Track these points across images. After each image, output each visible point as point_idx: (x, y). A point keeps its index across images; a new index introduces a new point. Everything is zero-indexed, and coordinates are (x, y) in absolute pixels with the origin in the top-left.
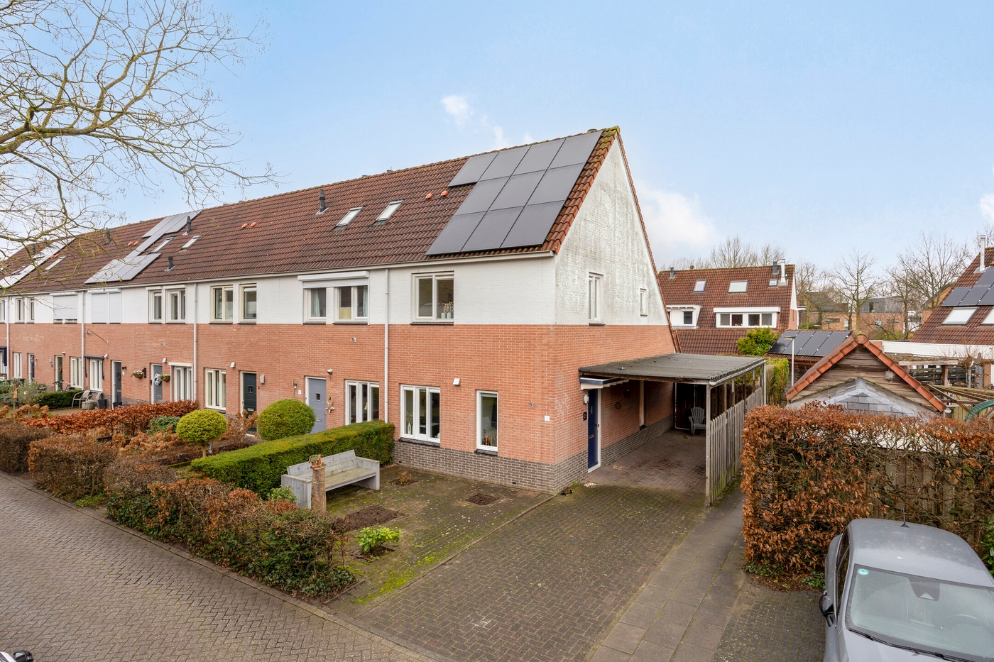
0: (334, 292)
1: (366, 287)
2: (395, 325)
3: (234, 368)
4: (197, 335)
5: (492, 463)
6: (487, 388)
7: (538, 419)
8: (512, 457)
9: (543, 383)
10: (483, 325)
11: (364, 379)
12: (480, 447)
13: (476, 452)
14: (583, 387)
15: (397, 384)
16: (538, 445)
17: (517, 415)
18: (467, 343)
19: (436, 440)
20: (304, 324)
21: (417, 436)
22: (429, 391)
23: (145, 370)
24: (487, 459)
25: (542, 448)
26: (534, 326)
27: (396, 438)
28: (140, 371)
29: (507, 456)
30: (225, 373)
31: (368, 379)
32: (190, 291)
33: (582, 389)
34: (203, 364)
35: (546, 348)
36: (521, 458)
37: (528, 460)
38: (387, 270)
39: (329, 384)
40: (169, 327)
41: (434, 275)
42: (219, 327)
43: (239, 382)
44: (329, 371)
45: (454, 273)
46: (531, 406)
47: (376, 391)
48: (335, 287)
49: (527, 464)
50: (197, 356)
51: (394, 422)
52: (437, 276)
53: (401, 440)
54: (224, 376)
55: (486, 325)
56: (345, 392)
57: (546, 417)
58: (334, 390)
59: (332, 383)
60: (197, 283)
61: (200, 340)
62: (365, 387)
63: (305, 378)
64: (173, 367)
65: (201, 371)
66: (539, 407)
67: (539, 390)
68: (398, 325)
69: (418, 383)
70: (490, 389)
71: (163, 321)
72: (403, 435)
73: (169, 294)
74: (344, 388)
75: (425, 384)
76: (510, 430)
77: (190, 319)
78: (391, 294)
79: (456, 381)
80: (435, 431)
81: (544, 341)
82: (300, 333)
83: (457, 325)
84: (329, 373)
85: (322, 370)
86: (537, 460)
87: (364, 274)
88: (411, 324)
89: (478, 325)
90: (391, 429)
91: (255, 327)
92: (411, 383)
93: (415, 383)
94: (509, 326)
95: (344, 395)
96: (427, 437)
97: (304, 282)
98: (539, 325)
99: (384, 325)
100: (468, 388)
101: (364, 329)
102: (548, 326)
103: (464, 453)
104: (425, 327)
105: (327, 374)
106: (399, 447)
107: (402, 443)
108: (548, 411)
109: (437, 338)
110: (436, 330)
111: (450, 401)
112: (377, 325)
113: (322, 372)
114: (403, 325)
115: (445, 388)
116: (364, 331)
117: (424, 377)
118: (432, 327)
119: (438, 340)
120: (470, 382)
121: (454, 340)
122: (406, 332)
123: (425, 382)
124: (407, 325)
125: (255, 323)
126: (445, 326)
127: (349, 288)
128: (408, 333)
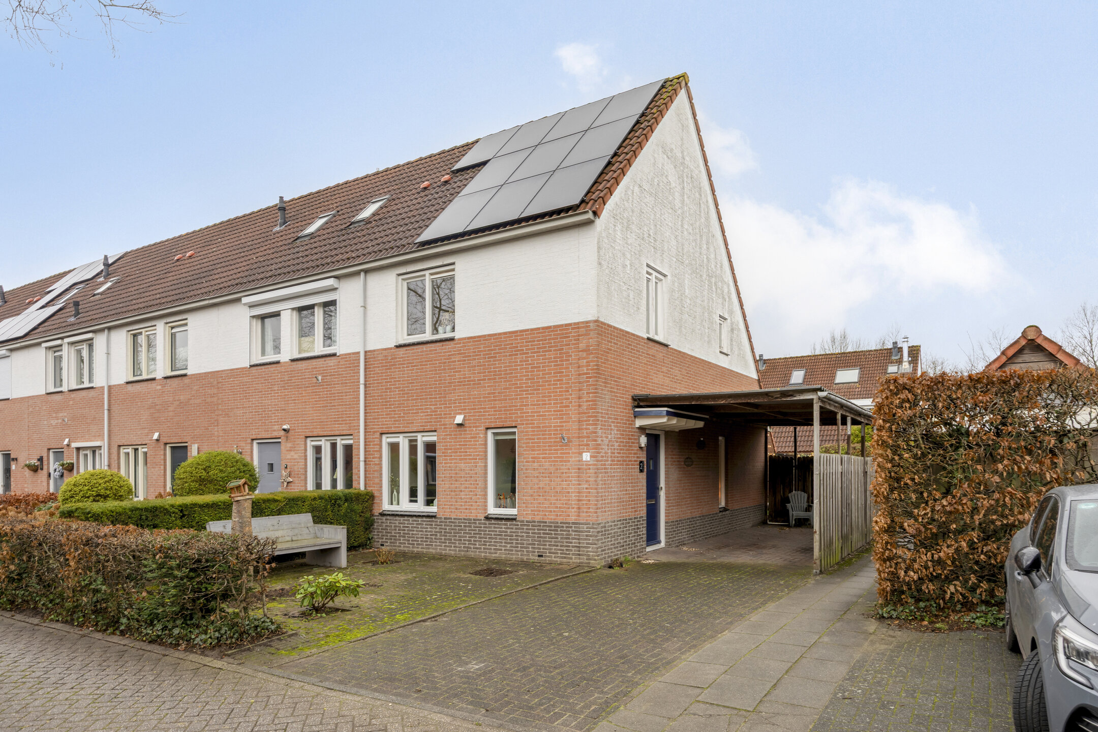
0: (291, 315)
1: (333, 303)
2: (374, 351)
3: (157, 440)
4: (109, 401)
5: (509, 531)
6: (501, 424)
7: (574, 459)
8: (537, 519)
9: (579, 406)
10: (495, 335)
11: (332, 433)
12: (492, 510)
13: (487, 518)
14: (639, 423)
15: (377, 435)
16: (574, 496)
17: (544, 458)
18: (474, 363)
19: (433, 509)
20: (251, 366)
21: (405, 505)
22: (421, 439)
23: (41, 459)
24: (503, 526)
25: (579, 500)
26: (567, 325)
27: (376, 512)
28: (34, 461)
29: (530, 518)
30: (146, 450)
31: (337, 433)
32: (100, 341)
33: (637, 426)
34: (117, 440)
35: (584, 354)
36: (551, 517)
37: (559, 520)
38: (362, 274)
39: (285, 446)
40: (73, 395)
41: (427, 273)
42: (138, 387)
43: (165, 460)
44: (285, 427)
45: (457, 267)
46: (564, 442)
47: (348, 449)
48: (293, 309)
49: (558, 527)
50: (109, 431)
51: (372, 489)
52: (431, 274)
53: (382, 514)
54: (145, 453)
55: (500, 334)
56: (306, 456)
57: (584, 454)
58: (292, 453)
59: (289, 445)
60: (110, 329)
61: (113, 408)
62: (334, 446)
63: (252, 444)
64: (78, 449)
65: (114, 450)
66: (575, 442)
67: (574, 417)
68: (378, 350)
69: (406, 430)
70: (506, 426)
71: (64, 388)
72: (386, 506)
73: (73, 349)
74: (306, 450)
75: (415, 429)
76: (536, 480)
77: (100, 381)
78: (368, 307)
79: (459, 419)
80: (431, 495)
81: (582, 346)
82: (245, 379)
83: (460, 339)
84: (284, 430)
85: (276, 427)
86: (572, 519)
87: (331, 282)
88: (397, 347)
89: (489, 335)
90: (369, 499)
91: (186, 380)
92: (397, 430)
93: (402, 429)
94: (532, 330)
95: (306, 459)
96: (420, 507)
97: (252, 306)
98: (575, 324)
99: (358, 353)
100: (476, 427)
101: (331, 362)
102: (587, 322)
103: (470, 522)
104: (415, 347)
105: (282, 433)
106: (380, 524)
107: (384, 518)
108: (588, 445)
109: (432, 361)
110: (430, 351)
111: (451, 449)
112: (349, 354)
113: (275, 431)
114: (385, 349)
115: (443, 432)
116: (332, 364)
117: (415, 420)
118: (424, 347)
119: (433, 364)
120: (477, 420)
121: (455, 361)
122: (390, 358)
123: (416, 426)
124: (391, 349)
125: (185, 375)
126: (444, 343)
127: (311, 307)
128: (392, 359)
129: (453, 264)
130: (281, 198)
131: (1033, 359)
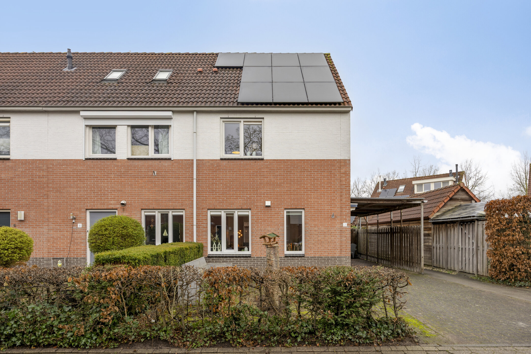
0: (127, 130)
1: (168, 127)
2: (203, 160)
5: (299, 262)
6: (295, 207)
7: (338, 226)
8: (317, 255)
9: (341, 200)
10: (291, 160)
11: (167, 208)
12: (287, 253)
13: (286, 257)
15: (205, 210)
16: (338, 244)
17: (320, 225)
18: (277, 174)
19: (245, 252)
20: (86, 159)
21: (225, 252)
22: (237, 214)
24: (296, 260)
25: (341, 246)
26: (334, 160)
27: (205, 255)
29: (313, 255)
31: (171, 207)
35: (344, 175)
36: (325, 255)
37: (330, 256)
38: (195, 113)
39: (121, 214)
41: (242, 120)
44: (123, 202)
45: (265, 120)
46: (333, 217)
48: (128, 126)
49: (329, 259)
51: (201, 241)
52: (244, 122)
57: (344, 223)
62: (166, 215)
63: (86, 212)
66: (339, 217)
67: (338, 205)
68: (205, 160)
69: (228, 208)
70: (297, 207)
74: (140, 218)
75: (233, 207)
76: (316, 236)
78: (199, 133)
79: (268, 203)
80: (243, 245)
81: (343, 171)
83: (267, 160)
84: (122, 204)
85: (113, 202)
86: (337, 255)
88: (222, 159)
91: (8, 163)
92: (221, 207)
94: (314, 160)
96: (235, 251)
97: (86, 118)
98: (338, 160)
99: (193, 160)
100: (278, 208)
101: (166, 163)
102: (345, 160)
104: (235, 161)
105: (119, 206)
107: (211, 259)
108: (346, 219)
109: (247, 170)
110: (246, 164)
111: (262, 219)
112: (182, 160)
113: (111, 204)
114: (212, 160)
115: (255, 210)
116: (167, 165)
117: (235, 202)
118: (242, 162)
119: (249, 172)
120: (279, 204)
121: (264, 172)
122: (215, 165)
123: (235, 206)
124: (217, 160)
125: (8, 159)
126: (256, 161)
127: (147, 127)
128: (217, 166)
129: (263, 118)
130: (69, 50)
131: (462, 194)
